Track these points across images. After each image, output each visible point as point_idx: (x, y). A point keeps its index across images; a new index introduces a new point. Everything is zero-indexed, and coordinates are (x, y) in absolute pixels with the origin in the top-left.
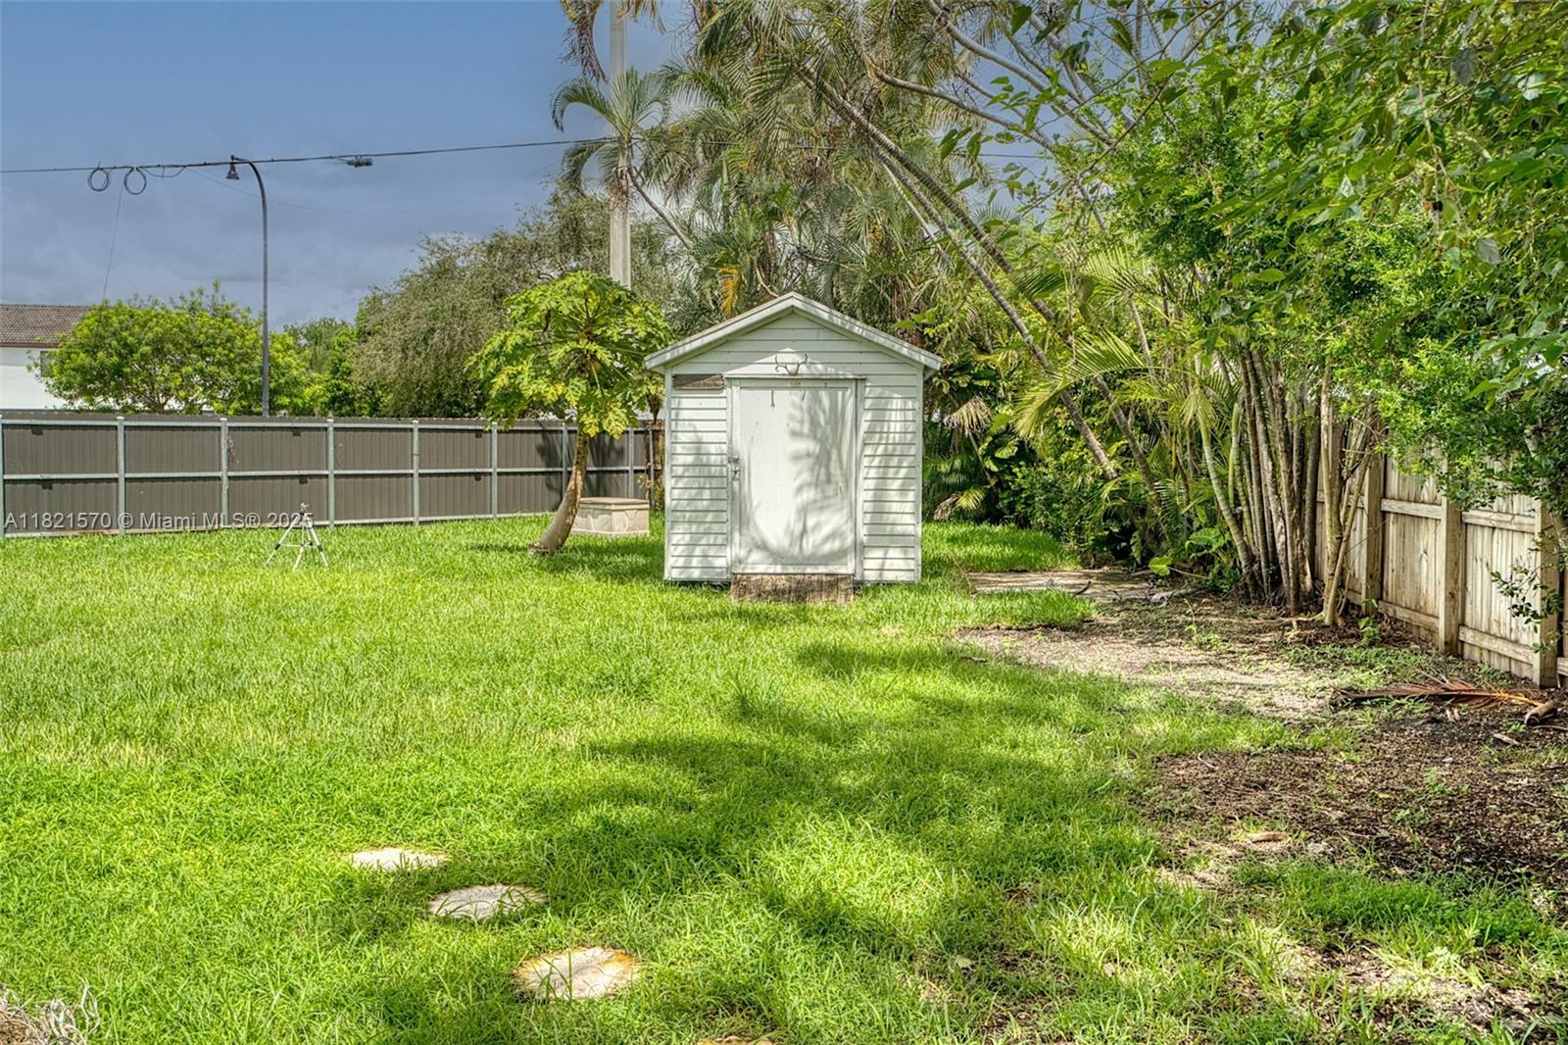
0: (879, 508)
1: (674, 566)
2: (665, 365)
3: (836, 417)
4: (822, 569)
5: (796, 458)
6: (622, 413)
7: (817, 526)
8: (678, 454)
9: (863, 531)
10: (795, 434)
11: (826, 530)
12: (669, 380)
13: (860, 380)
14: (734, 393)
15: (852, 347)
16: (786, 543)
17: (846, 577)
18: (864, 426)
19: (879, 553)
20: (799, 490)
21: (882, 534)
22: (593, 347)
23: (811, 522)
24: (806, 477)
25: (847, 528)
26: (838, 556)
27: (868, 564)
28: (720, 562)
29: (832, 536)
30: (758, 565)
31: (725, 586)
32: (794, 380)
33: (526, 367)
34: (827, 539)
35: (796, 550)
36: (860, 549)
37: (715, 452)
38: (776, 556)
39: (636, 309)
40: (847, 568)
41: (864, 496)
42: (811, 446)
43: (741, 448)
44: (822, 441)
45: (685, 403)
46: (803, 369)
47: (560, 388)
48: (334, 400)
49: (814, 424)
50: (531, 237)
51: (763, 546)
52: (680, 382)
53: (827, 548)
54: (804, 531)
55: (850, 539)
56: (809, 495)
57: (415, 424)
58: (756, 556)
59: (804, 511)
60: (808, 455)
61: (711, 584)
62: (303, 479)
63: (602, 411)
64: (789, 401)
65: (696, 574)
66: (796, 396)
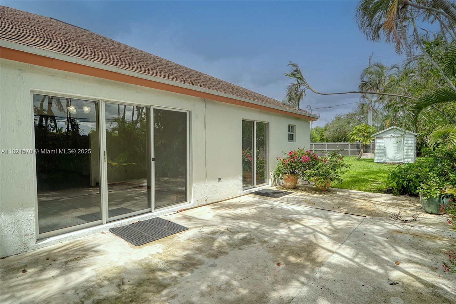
0: (407, 153)
1: (376, 161)
2: (375, 135)
3: (400, 142)
4: (398, 161)
5: (394, 147)
6: (369, 142)
7: (397, 156)
8: (377, 146)
9: (404, 157)
10: (394, 143)
11: (398, 156)
12: (375, 138)
13: (404, 137)
14: (385, 139)
15: (403, 132)
16: (392, 158)
17: (401, 163)
18: (405, 143)
19: (407, 159)
20: (394, 151)
21: (408, 157)
22: (365, 133)
23: (396, 155)
24: (395, 149)
25: (402, 156)
26: (401, 160)
27: (405, 161)
28: (383, 160)
29: (400, 157)
30: (388, 161)
31: (383, 163)
32: (394, 137)
34: (398, 158)
35: (394, 159)
36: (404, 159)
37: (382, 146)
39: (371, 128)
40: (402, 161)
41: (405, 152)
43: (386, 146)
44: (398, 144)
45: (377, 140)
46: (395, 135)
47: (360, 139)
48: (321, 140)
49: (397, 142)
50: (354, 113)
51: (389, 158)
52: (377, 138)
53: (399, 159)
54: (395, 156)
55: (402, 158)
56: (395, 152)
57: (338, 143)
59: (395, 153)
60: (396, 146)
61: (381, 163)
63: (366, 141)
64: (393, 139)
65: (379, 162)
66: (394, 139)
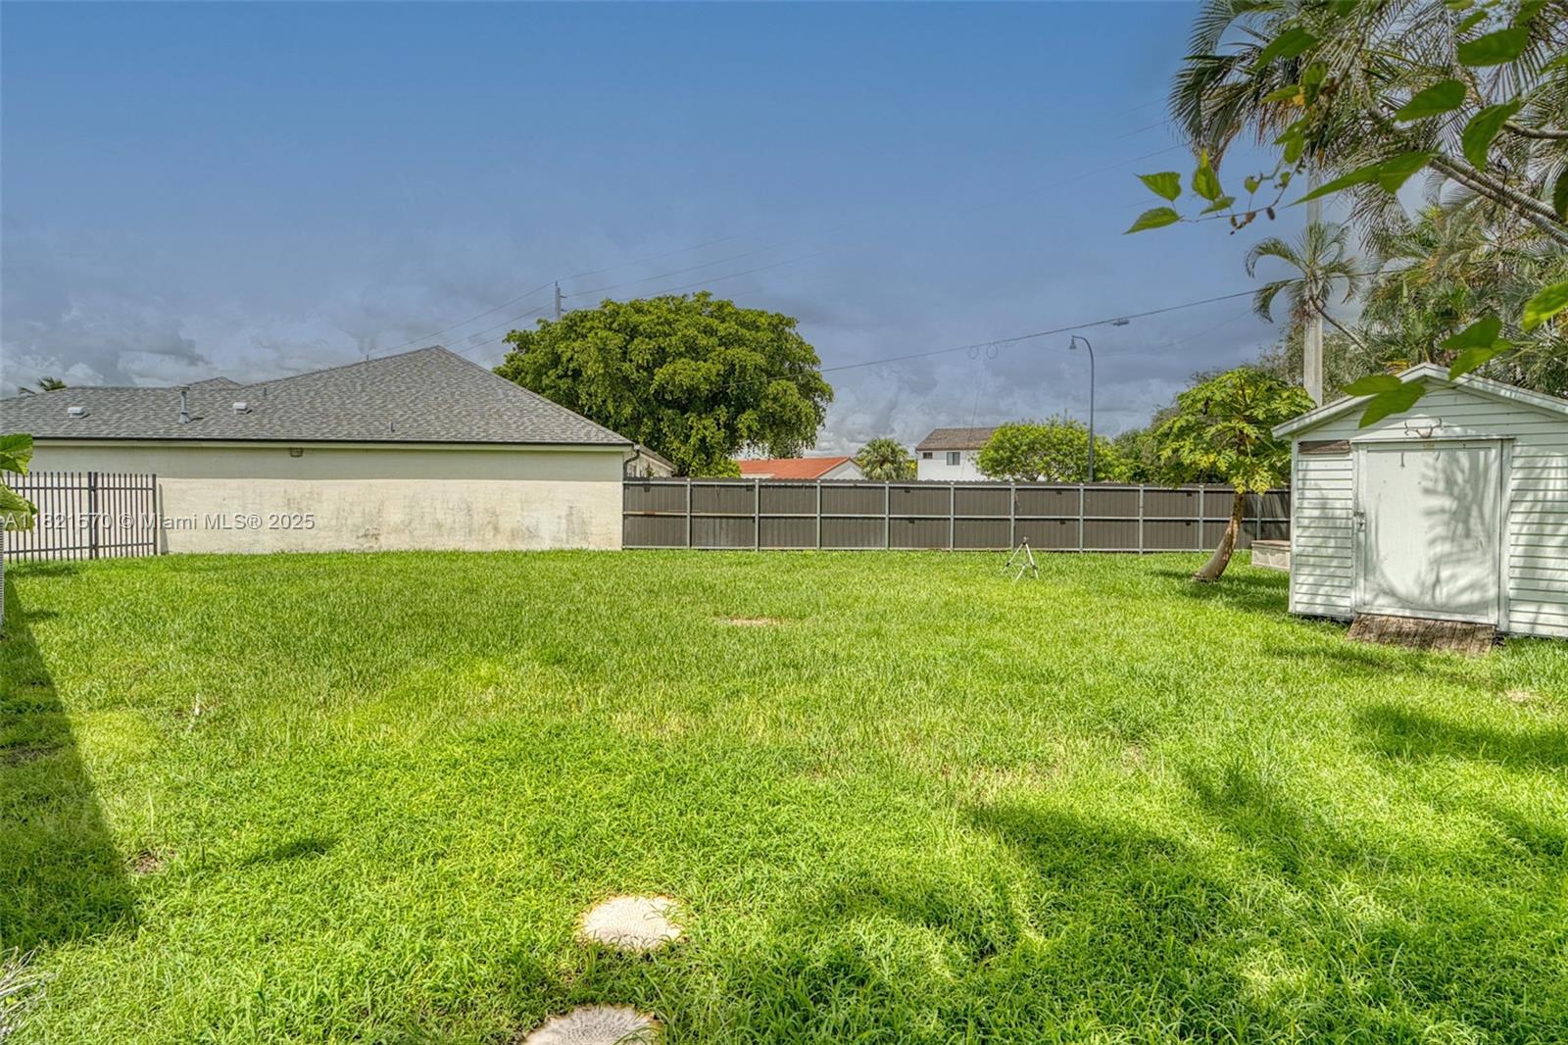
0: (1531, 563)
1: (1299, 600)
2: (1292, 434)
3: (1477, 477)
4: (1459, 617)
5: (1430, 513)
6: (1268, 475)
7: (1453, 577)
8: (1304, 509)
9: (1509, 584)
10: (1427, 491)
11: (1463, 582)
12: (1295, 447)
13: (1507, 441)
14: (1362, 456)
15: (1497, 409)
16: (1416, 591)
17: (1486, 627)
18: (1512, 484)
19: (1533, 608)
20: (1433, 542)
21: (1535, 589)
22: (1242, 425)
23: (1445, 574)
24: (1440, 530)
25: (1492, 579)
26: (1482, 606)
27: (1515, 617)
28: (1347, 602)
29: (1472, 587)
30: (1385, 607)
31: (1348, 623)
32: (1427, 443)
33: (1188, 443)
34: (1463, 590)
35: (1427, 599)
36: (1505, 602)
37: (1341, 507)
38: (1404, 602)
39: (1285, 395)
40: (1491, 618)
41: (1512, 552)
42: (1448, 503)
43: (1368, 504)
44: (1461, 498)
45: (1312, 466)
46: (1438, 433)
47: (1212, 457)
49: (1450, 482)
51: (1391, 593)
52: (1305, 448)
53: (1465, 598)
54: (1438, 581)
55: (1492, 592)
56: (1444, 548)
58: (1382, 601)
59: (1438, 562)
60: (1443, 511)
61: (1333, 620)
62: (1063, 521)
63: (1249, 473)
64: (1421, 463)
65: (1320, 611)
66: (1429, 457)
